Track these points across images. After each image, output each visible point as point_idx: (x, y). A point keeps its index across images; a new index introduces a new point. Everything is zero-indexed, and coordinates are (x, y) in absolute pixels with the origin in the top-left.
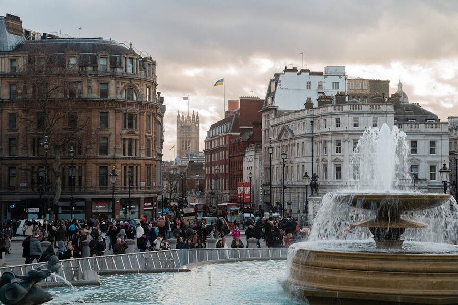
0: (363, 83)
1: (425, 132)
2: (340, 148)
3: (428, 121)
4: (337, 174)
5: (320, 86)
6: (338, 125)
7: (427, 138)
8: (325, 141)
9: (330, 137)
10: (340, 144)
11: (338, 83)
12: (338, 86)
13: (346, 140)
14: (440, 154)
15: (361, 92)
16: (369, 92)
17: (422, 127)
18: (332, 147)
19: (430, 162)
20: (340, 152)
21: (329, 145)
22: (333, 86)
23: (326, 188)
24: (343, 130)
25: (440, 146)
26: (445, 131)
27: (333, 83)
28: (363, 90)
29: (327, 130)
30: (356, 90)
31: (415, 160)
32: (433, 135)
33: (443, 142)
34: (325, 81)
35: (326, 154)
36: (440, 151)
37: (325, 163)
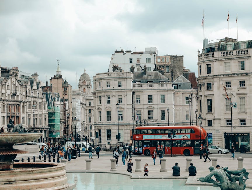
0: (166, 58)
1: (157, 89)
2: (110, 100)
3: (161, 82)
4: (108, 117)
5: (138, 61)
6: (108, 86)
7: (158, 93)
8: (100, 97)
9: (103, 94)
10: (109, 98)
11: (150, 59)
12: (150, 61)
13: (113, 95)
14: (167, 103)
15: (164, 63)
16: (170, 63)
17: (156, 86)
18: (104, 100)
19: (161, 108)
20: (110, 103)
21: (102, 99)
22: (147, 61)
23: (100, 126)
24: (112, 89)
25: (167, 98)
26: (170, 88)
27: (147, 59)
28: (166, 62)
29: (101, 89)
30: (162, 62)
31: (151, 108)
32: (162, 91)
33: (169, 95)
34: (141, 58)
35: (100, 104)
36: (167, 101)
37: (100, 110)
